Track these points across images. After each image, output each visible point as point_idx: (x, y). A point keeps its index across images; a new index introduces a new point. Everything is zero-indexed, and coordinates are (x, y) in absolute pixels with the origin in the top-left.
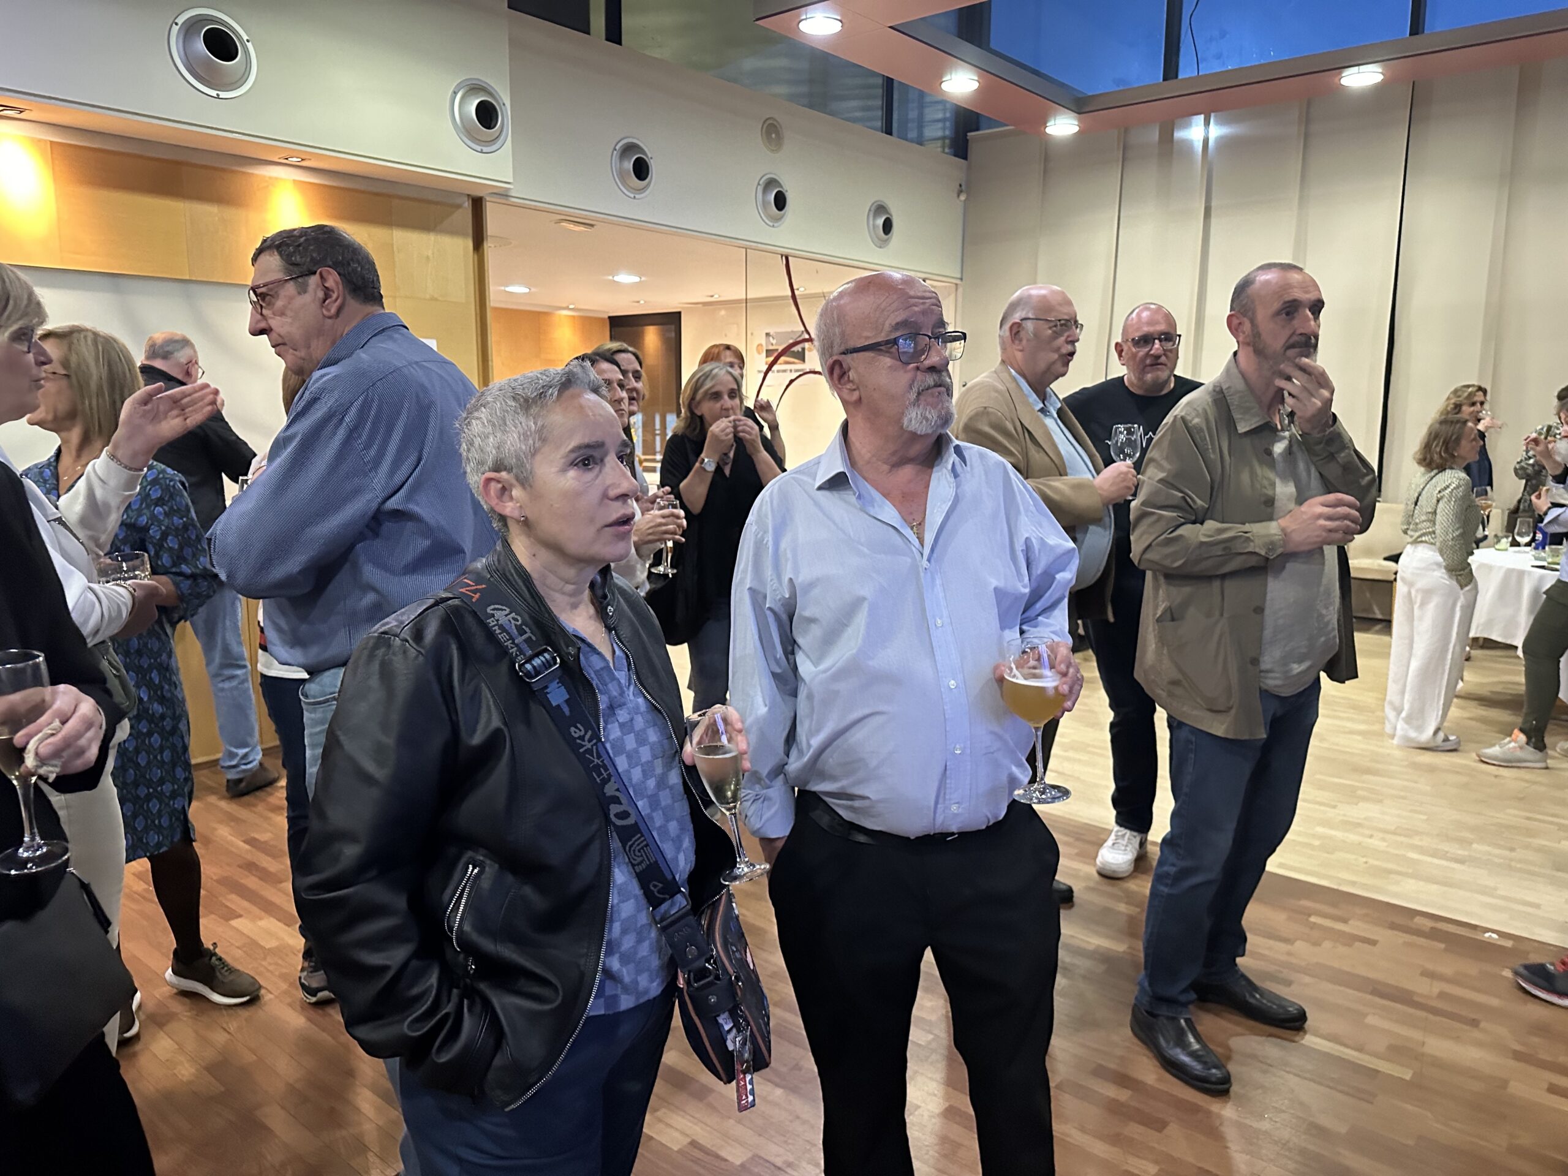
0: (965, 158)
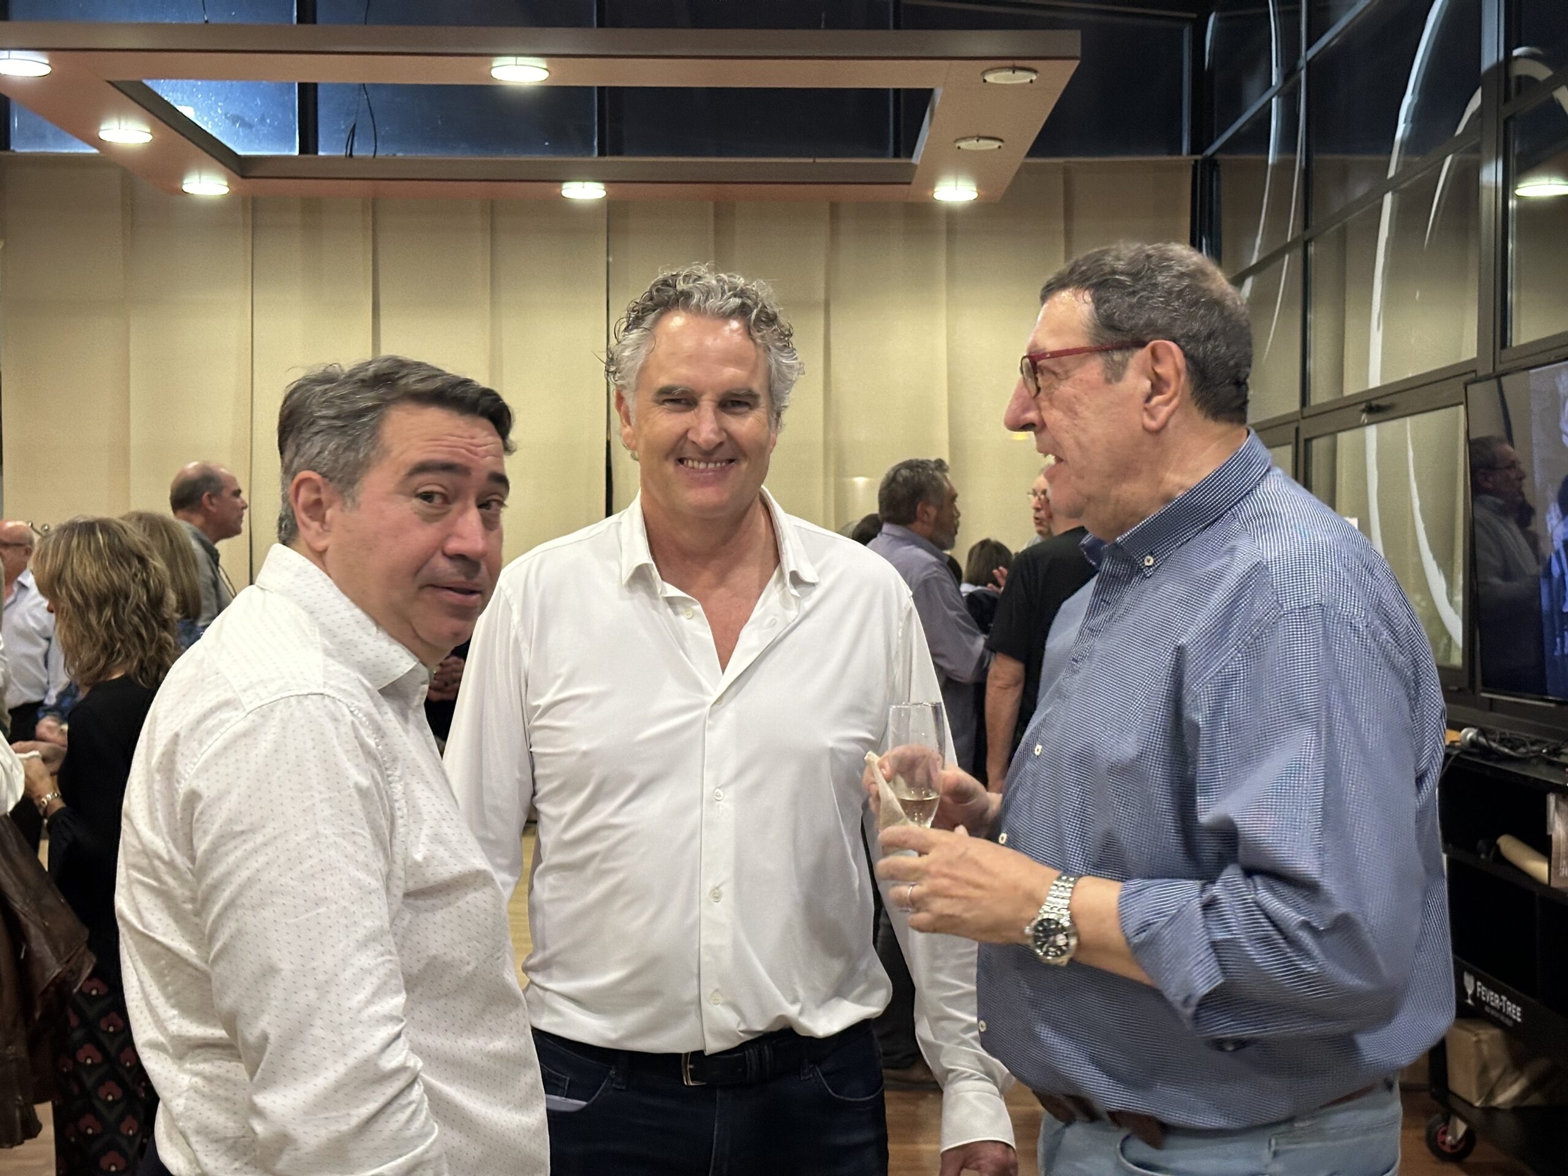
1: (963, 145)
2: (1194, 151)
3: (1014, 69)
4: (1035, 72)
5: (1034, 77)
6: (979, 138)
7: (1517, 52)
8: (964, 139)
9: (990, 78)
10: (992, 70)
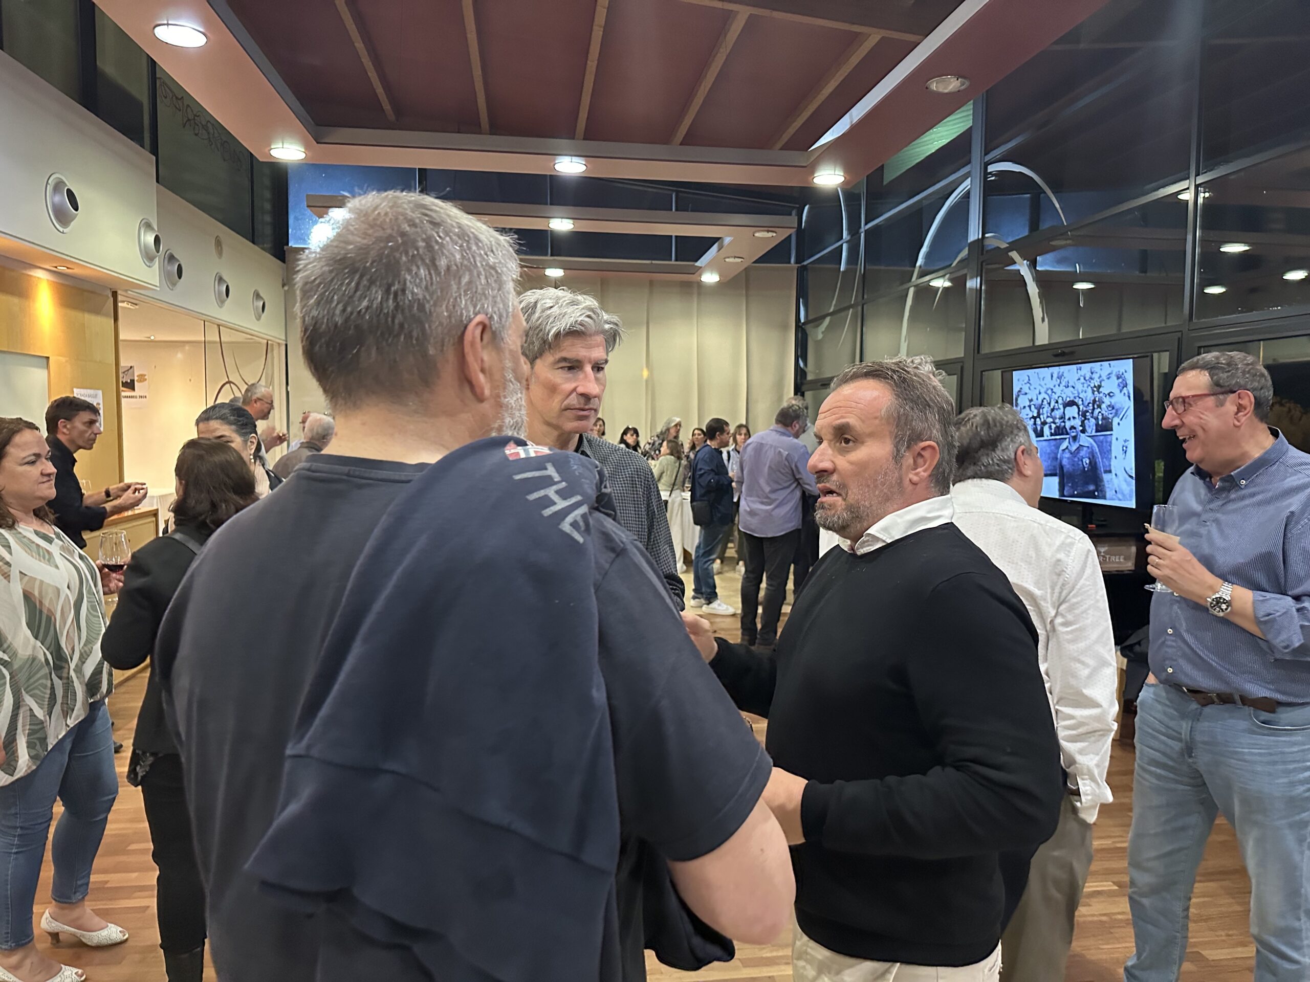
0: (283, 261)
1: (727, 260)
2: (797, 262)
3: (768, 231)
4: (776, 232)
5: (774, 234)
6: (735, 257)
7: (987, 235)
8: (728, 257)
9: (757, 235)
10: (759, 231)
